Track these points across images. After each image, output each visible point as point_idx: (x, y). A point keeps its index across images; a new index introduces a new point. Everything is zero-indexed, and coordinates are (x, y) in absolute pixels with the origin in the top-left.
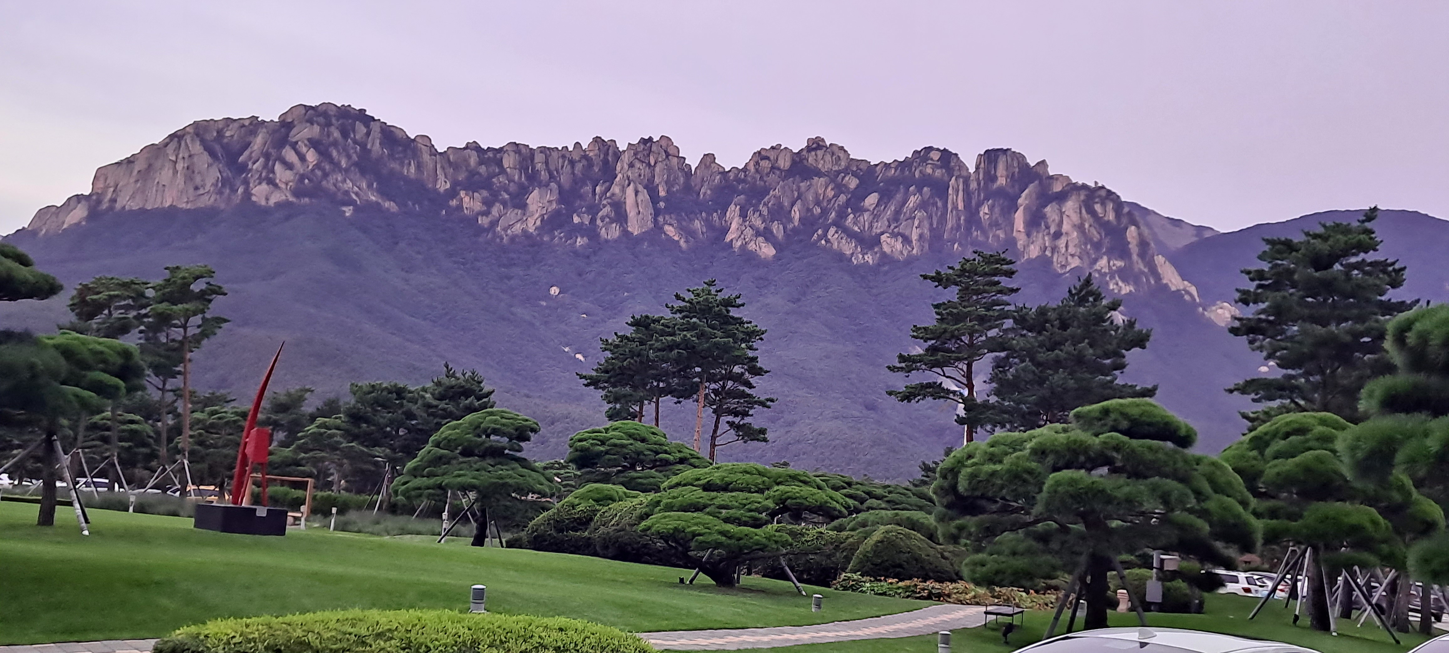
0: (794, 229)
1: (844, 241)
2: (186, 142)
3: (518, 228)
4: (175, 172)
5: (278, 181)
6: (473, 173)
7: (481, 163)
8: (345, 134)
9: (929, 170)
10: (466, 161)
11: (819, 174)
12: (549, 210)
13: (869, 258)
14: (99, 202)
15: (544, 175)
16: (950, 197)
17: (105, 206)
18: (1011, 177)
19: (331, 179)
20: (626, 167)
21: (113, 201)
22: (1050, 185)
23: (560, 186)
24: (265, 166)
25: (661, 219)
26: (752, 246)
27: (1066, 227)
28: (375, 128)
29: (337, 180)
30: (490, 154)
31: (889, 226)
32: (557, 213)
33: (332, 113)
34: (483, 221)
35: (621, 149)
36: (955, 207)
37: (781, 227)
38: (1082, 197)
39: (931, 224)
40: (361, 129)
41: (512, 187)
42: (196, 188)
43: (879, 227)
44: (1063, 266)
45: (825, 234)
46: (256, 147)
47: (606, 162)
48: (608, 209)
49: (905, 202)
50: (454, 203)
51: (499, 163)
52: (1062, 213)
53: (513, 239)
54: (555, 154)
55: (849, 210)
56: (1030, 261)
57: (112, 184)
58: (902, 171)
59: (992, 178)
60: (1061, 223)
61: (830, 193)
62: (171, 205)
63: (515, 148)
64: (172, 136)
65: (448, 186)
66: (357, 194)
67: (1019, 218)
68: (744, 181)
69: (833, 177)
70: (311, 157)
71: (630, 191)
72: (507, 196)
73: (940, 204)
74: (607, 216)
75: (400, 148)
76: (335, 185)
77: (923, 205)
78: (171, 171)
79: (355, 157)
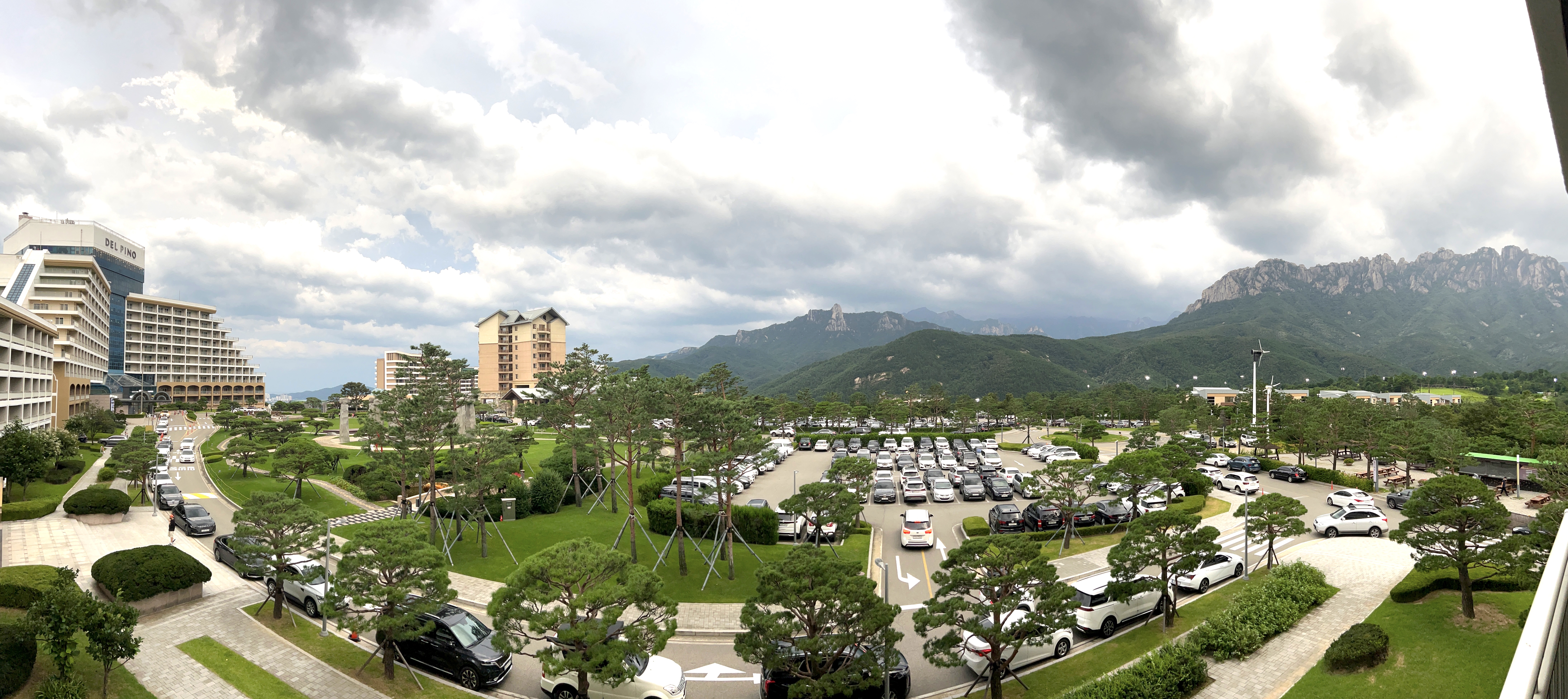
0: (1435, 282)
1: (1454, 285)
2: (1228, 279)
3: (1335, 293)
4: (1226, 288)
5: (1256, 287)
6: (1319, 275)
7: (1322, 271)
8: (1277, 268)
9: (1484, 256)
10: (1317, 271)
11: (1443, 260)
12: (1346, 284)
13: (1464, 290)
15: (1344, 273)
16: (1493, 265)
17: (1206, 302)
18: (1515, 256)
20: (1372, 266)
21: (1208, 300)
22: (1530, 258)
23: (1349, 276)
24: (1252, 282)
25: (1386, 283)
26: (1420, 289)
28: (1286, 264)
30: (1325, 268)
31: (1470, 278)
32: (1348, 286)
33: (1272, 262)
34: (1324, 291)
35: (1370, 260)
36: (1495, 269)
37: (1430, 281)
38: (1542, 261)
39: (1486, 276)
40: (1282, 266)
41: (1333, 278)
42: (1231, 293)
43: (1466, 278)
44: (1537, 288)
45: (1447, 283)
46: (1249, 277)
47: (1365, 265)
49: (1476, 268)
50: (1313, 286)
51: (1328, 270)
52: (1534, 268)
53: (1334, 296)
54: (1347, 265)
55: (1455, 273)
56: (1524, 287)
57: (1207, 295)
58: (1473, 258)
59: (1507, 257)
60: (1534, 272)
61: (1448, 267)
62: (1225, 299)
63: (1333, 265)
64: (1223, 277)
65: (1311, 280)
66: (1281, 288)
67: (1519, 271)
68: (1415, 266)
69: (1448, 261)
70: (1266, 277)
71: (1374, 275)
72: (1331, 282)
73: (1489, 268)
74: (1366, 284)
75: (1295, 270)
76: (1274, 286)
77: (1482, 269)
78: (1223, 288)
79: (1280, 275)
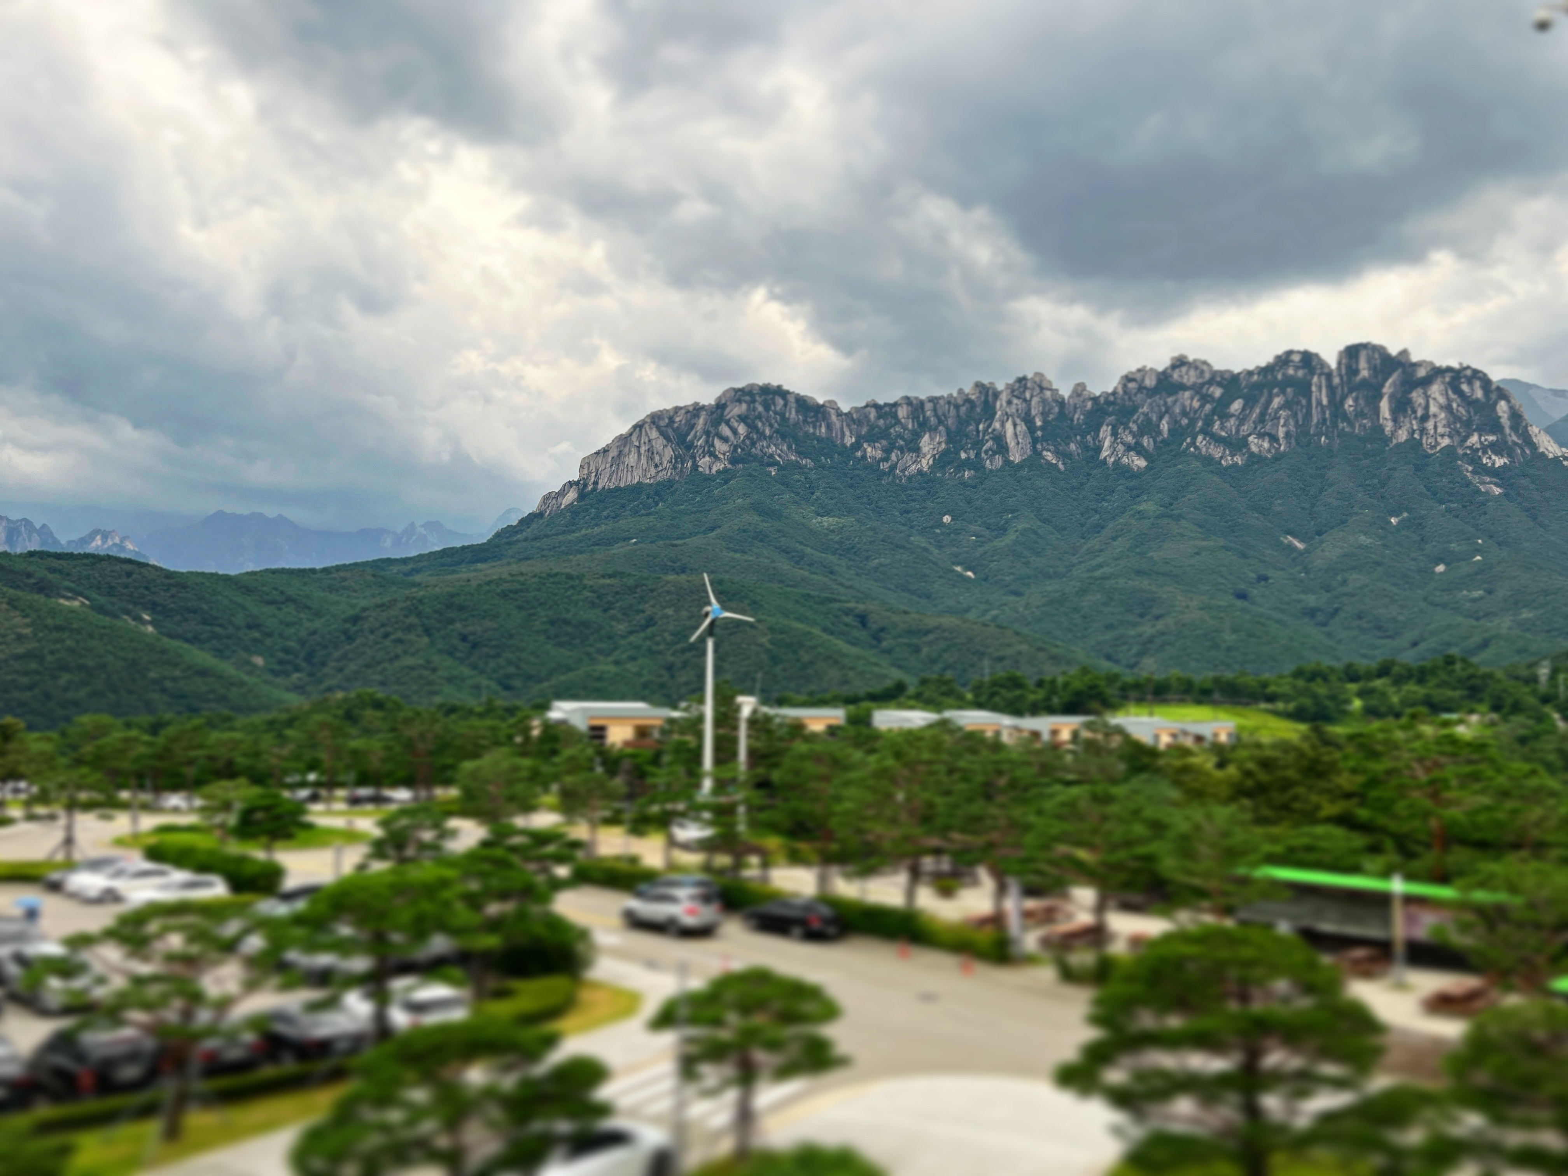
0: (1162, 441)
1: (1212, 447)
2: (646, 431)
3: (914, 468)
4: (639, 454)
5: (717, 453)
6: (872, 427)
7: (879, 417)
8: (767, 408)
9: (1291, 372)
10: (867, 417)
11: (1183, 387)
12: (940, 450)
13: (1239, 460)
14: (585, 485)
15: (933, 421)
16: (1314, 395)
17: (590, 488)
18: (1373, 368)
19: (758, 446)
20: (1004, 404)
21: (596, 483)
22: (1414, 371)
23: (947, 428)
24: (707, 442)
25: (1039, 446)
26: (1125, 460)
27: (1433, 409)
28: (791, 399)
29: (763, 446)
30: (887, 409)
31: (1255, 428)
32: (944, 453)
33: (755, 392)
34: (884, 466)
35: (999, 390)
36: (1319, 403)
37: (1151, 440)
38: (1447, 379)
39: (1297, 422)
40: (780, 402)
41: (907, 435)
42: (656, 466)
43: (1245, 429)
44: (1434, 447)
45: (1193, 443)
46: (699, 428)
47: (986, 402)
48: (990, 444)
49: (1269, 402)
50: (859, 454)
51: (895, 416)
52: (1427, 397)
53: (910, 478)
54: (941, 402)
55: (1216, 418)
56: (1399, 445)
57: (594, 470)
58: (1265, 376)
59: (1353, 371)
60: (1427, 407)
61: (1196, 404)
62: (638, 482)
63: (907, 401)
64: (635, 427)
65: (854, 440)
66: (779, 456)
67: (1385, 406)
68: (1113, 403)
69: (1197, 389)
70: (742, 429)
71: (1009, 426)
72: (902, 443)
73: (1304, 402)
74: (990, 449)
75: (812, 414)
76: (761, 451)
77: (1286, 405)
78: (636, 455)
79: (776, 425)
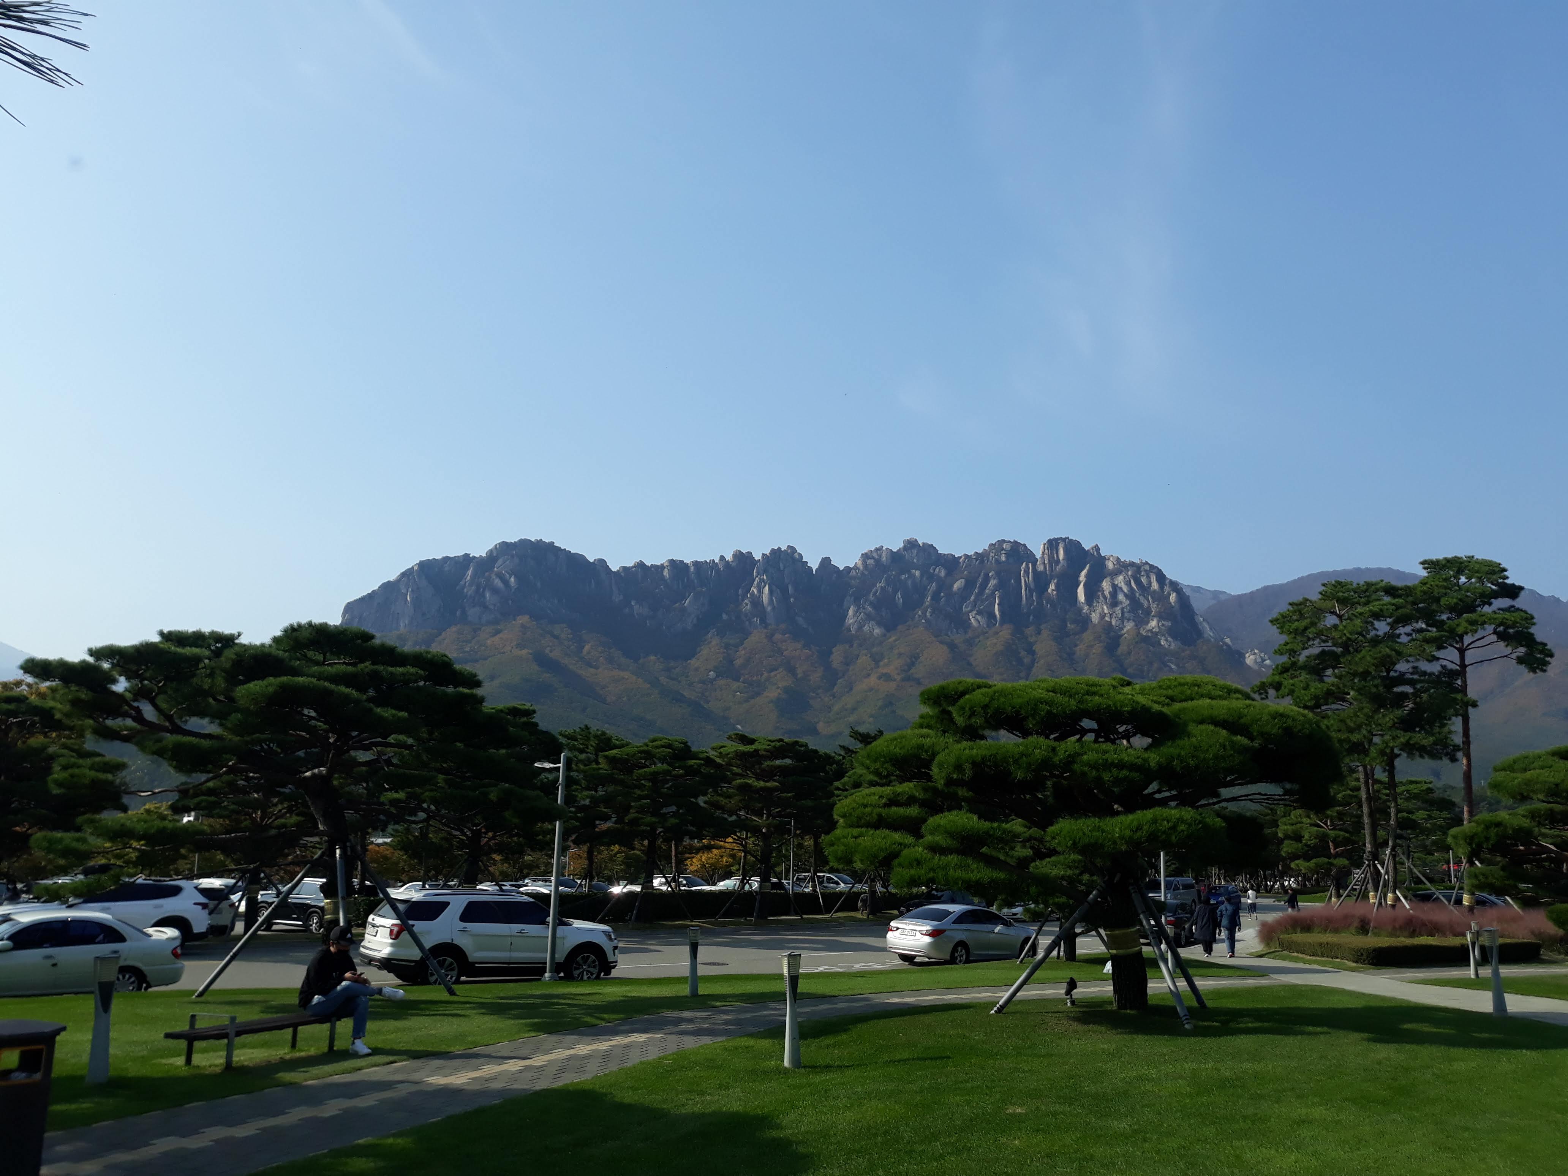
0: (898, 613)
2: (413, 579)
5: (488, 604)
7: (647, 577)
9: (1003, 559)
10: (634, 576)
11: (913, 566)
12: (703, 610)
15: (697, 583)
16: (1023, 579)
18: (1070, 559)
19: (529, 598)
20: (761, 572)
22: (1104, 564)
23: (709, 591)
24: (477, 592)
25: (792, 612)
26: (866, 628)
28: (562, 556)
29: (534, 599)
30: (654, 570)
31: (975, 605)
32: (707, 614)
33: (527, 547)
34: (651, 623)
35: (756, 559)
36: (1027, 586)
37: (888, 611)
38: (1130, 572)
39: (1009, 601)
40: (551, 558)
41: (672, 595)
42: (424, 614)
43: (966, 606)
44: (1122, 629)
45: (924, 616)
46: (468, 578)
47: (745, 569)
48: (749, 606)
49: (986, 583)
50: (627, 610)
51: (661, 576)
52: (1115, 586)
54: (705, 567)
55: (942, 595)
56: (1092, 626)
57: (358, 614)
58: (982, 561)
59: (1054, 561)
60: (1115, 595)
61: (925, 582)
63: (672, 564)
64: (403, 575)
65: (621, 597)
67: (1081, 592)
68: (856, 577)
69: (925, 569)
70: (513, 582)
71: (765, 591)
72: (668, 602)
73: (1014, 584)
74: (749, 612)
75: (583, 571)
77: (1000, 587)
79: (547, 580)
